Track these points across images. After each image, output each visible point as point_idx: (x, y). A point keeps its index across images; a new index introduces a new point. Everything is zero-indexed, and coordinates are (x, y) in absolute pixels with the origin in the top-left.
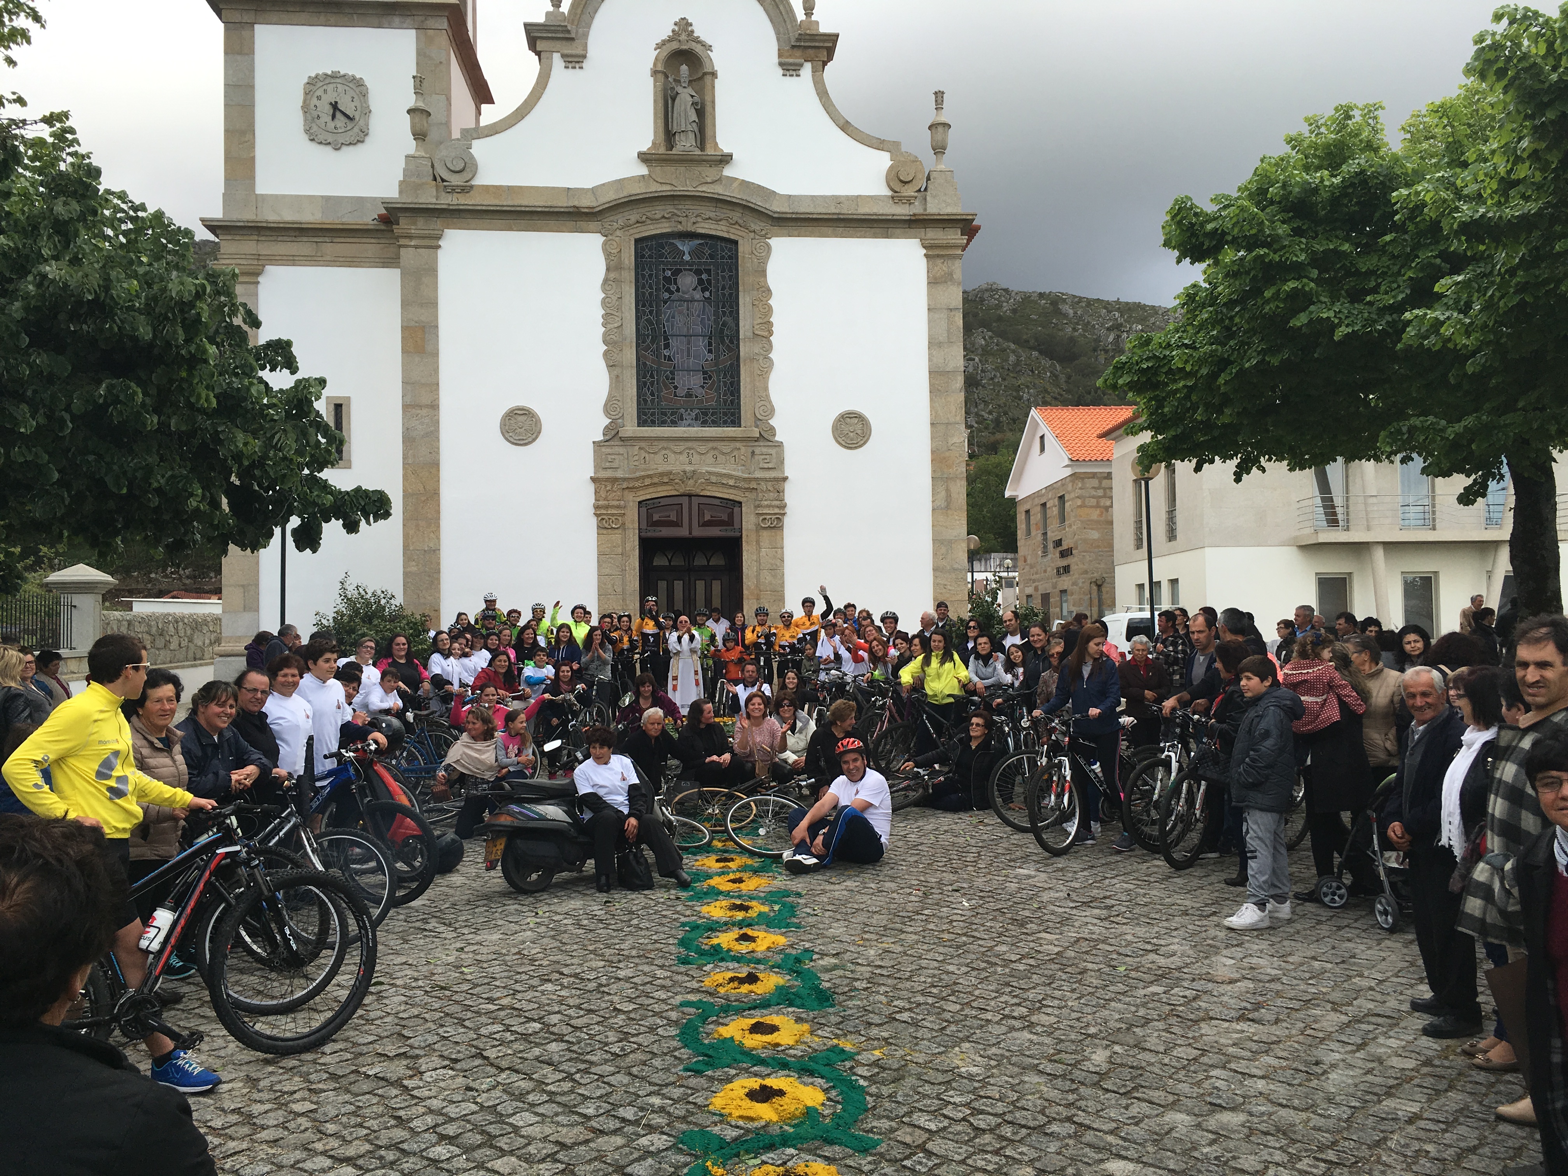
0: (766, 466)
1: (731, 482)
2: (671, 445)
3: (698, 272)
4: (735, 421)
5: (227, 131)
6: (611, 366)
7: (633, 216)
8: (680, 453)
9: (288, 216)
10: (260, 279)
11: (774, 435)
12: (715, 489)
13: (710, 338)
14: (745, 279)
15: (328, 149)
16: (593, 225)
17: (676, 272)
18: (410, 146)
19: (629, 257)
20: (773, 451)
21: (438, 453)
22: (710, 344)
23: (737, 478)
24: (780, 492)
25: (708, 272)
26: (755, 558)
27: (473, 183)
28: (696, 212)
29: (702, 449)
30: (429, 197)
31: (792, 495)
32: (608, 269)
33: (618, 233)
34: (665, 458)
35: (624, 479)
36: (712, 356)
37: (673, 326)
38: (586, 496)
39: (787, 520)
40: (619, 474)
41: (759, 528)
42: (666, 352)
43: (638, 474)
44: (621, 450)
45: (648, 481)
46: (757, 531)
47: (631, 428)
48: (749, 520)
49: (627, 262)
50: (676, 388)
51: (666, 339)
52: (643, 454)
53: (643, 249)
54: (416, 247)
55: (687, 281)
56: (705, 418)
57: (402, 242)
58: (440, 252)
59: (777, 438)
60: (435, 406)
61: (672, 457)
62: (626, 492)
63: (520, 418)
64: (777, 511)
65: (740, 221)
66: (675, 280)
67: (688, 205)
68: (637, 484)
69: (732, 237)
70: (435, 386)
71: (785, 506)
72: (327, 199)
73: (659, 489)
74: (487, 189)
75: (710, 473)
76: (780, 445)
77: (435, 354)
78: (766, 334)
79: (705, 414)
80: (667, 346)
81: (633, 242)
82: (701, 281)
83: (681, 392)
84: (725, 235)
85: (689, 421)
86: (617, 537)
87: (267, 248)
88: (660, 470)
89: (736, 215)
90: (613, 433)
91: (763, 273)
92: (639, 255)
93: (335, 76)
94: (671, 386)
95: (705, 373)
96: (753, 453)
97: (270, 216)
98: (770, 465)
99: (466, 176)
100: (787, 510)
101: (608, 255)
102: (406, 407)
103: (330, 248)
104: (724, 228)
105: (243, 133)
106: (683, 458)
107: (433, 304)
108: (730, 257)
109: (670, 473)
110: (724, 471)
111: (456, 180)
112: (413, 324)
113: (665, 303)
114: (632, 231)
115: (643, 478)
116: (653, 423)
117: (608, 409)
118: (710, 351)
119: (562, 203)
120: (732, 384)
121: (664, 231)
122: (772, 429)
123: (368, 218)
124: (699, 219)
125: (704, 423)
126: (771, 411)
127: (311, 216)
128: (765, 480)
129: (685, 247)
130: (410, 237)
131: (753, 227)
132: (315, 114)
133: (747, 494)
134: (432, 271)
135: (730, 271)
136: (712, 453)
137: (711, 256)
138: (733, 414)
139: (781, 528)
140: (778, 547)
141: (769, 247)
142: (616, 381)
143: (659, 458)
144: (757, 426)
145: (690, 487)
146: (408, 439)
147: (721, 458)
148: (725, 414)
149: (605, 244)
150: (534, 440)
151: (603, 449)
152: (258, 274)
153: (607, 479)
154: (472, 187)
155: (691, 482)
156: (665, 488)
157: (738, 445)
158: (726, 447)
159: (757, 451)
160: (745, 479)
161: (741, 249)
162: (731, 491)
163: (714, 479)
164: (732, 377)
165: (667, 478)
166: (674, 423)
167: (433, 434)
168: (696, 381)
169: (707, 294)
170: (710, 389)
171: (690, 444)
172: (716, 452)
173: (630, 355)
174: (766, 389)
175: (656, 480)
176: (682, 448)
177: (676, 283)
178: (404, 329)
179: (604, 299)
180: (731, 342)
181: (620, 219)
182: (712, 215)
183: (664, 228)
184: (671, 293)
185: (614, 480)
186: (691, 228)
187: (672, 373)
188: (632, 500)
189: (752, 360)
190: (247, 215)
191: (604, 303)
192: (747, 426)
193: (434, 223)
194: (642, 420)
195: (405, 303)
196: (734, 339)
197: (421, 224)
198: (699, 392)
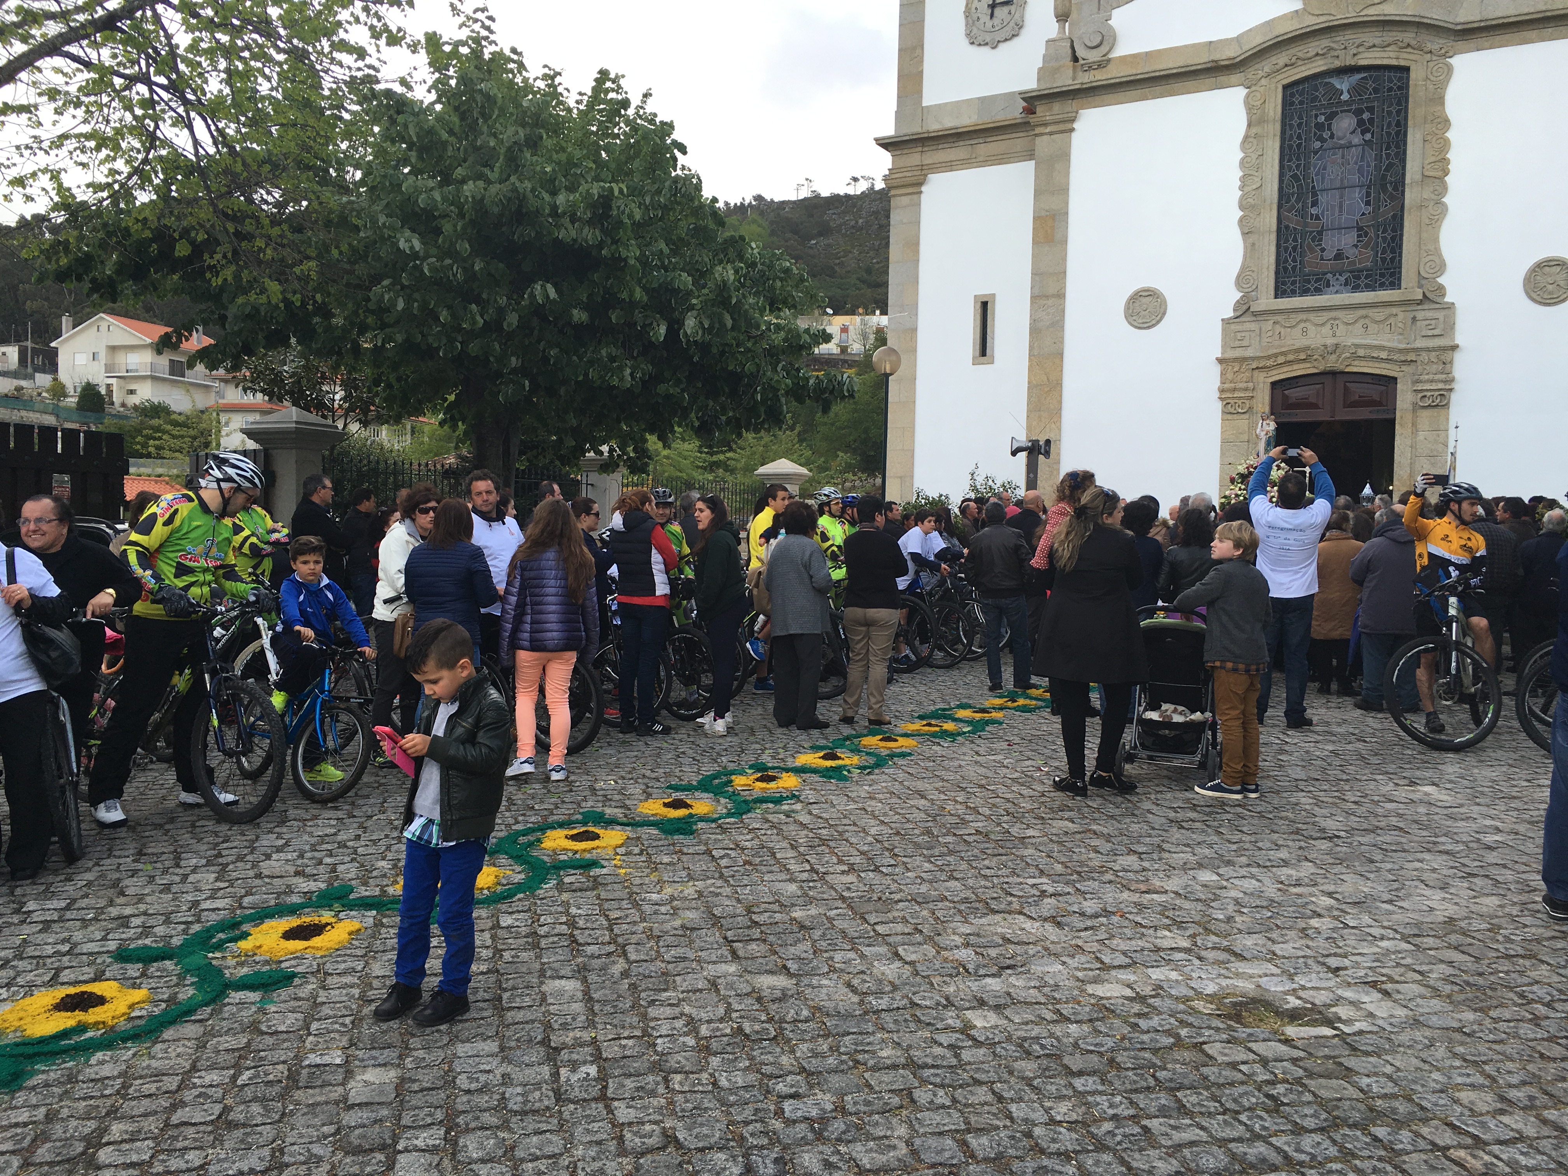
0: (1430, 333)
1: (1384, 355)
2: (1312, 316)
3: (1358, 113)
4: (1395, 284)
5: (900, 50)
6: (1245, 234)
7: (1282, 58)
8: (1323, 325)
9: (949, 123)
10: (923, 189)
11: (1444, 295)
12: (1363, 363)
13: (1369, 187)
14: (1416, 111)
15: (986, 50)
16: (1235, 78)
17: (1331, 117)
18: (1053, 29)
19: (1274, 107)
20: (1440, 315)
21: (1062, 342)
22: (1368, 194)
23: (1391, 350)
24: (1447, 365)
25: (1371, 109)
26: (1409, 443)
27: (1111, 56)
28: (1358, 42)
29: (1350, 316)
30: (1066, 80)
31: (1461, 365)
32: (1249, 125)
33: (1264, 82)
34: (1305, 332)
35: (1253, 359)
36: (1370, 209)
37: (1323, 178)
38: (1213, 377)
39: (1454, 397)
40: (1249, 353)
41: (1416, 408)
42: (1314, 211)
43: (1270, 352)
44: (1253, 326)
45: (1281, 359)
46: (1414, 411)
47: (1266, 300)
48: (1404, 399)
49: (1272, 113)
50: (1323, 250)
51: (1315, 194)
52: (1278, 329)
53: (1292, 95)
54: (1051, 134)
55: (1345, 124)
56: (1360, 283)
57: (1038, 130)
58: (1074, 134)
59: (1448, 299)
60: (1061, 296)
61: (1312, 329)
62: (1256, 373)
63: (1144, 300)
64: (1441, 386)
65: (1413, 43)
66: (1330, 125)
67: (1349, 36)
68: (1270, 363)
69: (1402, 63)
70: (1062, 274)
71: (1452, 380)
72: (982, 100)
73: (1295, 367)
74: (1123, 59)
75: (1357, 346)
76: (1451, 307)
77: (1064, 241)
78: (1440, 174)
79: (1358, 278)
80: (1315, 204)
81: (1280, 89)
82: (1361, 123)
83: (1330, 254)
84: (1394, 62)
85: (1337, 287)
86: (1242, 423)
87: (932, 157)
88: (1298, 345)
89: (1409, 37)
90: (1245, 307)
91: (1440, 100)
92: (1287, 103)
94: (1318, 249)
95: (1360, 229)
96: (1414, 319)
97: (934, 126)
98: (1436, 332)
99: (1103, 49)
100: (1454, 385)
101: (1250, 109)
102: (1034, 298)
103: (984, 149)
104: (1392, 55)
105: (914, 48)
106: (1326, 330)
107: (1064, 190)
108: (1400, 88)
109: (1307, 348)
110: (1375, 343)
111: (1093, 56)
112: (1043, 214)
113: (1316, 153)
114: (1279, 77)
115: (1276, 356)
116: (1293, 293)
117: (1241, 281)
118: (1368, 203)
119: (1202, 59)
120: (1393, 239)
121: (1318, 70)
122: (1441, 289)
123: (1015, 112)
124: (1361, 49)
125: (1356, 288)
126: (1441, 267)
127: (968, 120)
128: (1428, 350)
129: (1343, 85)
130: (1045, 125)
131: (1429, 46)
132: (975, 17)
133: (1404, 368)
134: (1064, 156)
135: (1399, 103)
136: (1362, 322)
137: (1376, 90)
138: (1392, 275)
139: (1446, 406)
140: (1440, 430)
141: (1450, 69)
142: (1251, 250)
143: (1297, 331)
144: (1420, 286)
145: (1332, 363)
146: (1035, 330)
147: (1373, 327)
148: (1382, 275)
149: (1247, 96)
150: (1158, 322)
151: (1233, 327)
152: (921, 184)
153: (1235, 360)
154: (1109, 60)
155: (1333, 357)
156: (1302, 366)
157: (1394, 310)
158: (1378, 314)
159: (1420, 315)
160: (1401, 351)
161: (1413, 75)
162: (1383, 365)
163: (1361, 353)
164: (1394, 230)
165: (1305, 354)
166: (1318, 291)
167: (1058, 324)
168: (1347, 241)
169: (1368, 136)
170: (1366, 247)
171: (1333, 314)
172: (1367, 321)
173: (1270, 219)
174: (1436, 240)
175: (1291, 357)
176: (1325, 319)
177: (1329, 129)
178: (1035, 219)
179: (1243, 159)
180: (1395, 189)
181: (1267, 66)
182: (1377, 41)
183: (1318, 66)
184: (1323, 140)
185: (1243, 360)
186: (1350, 62)
187: (1320, 233)
188: (1264, 381)
189: (1421, 207)
190: (914, 128)
191: (1243, 163)
192: (1410, 287)
193: (1069, 105)
194: (1280, 292)
195: (1038, 193)
196: (1400, 185)
197: (1058, 108)
198: (1351, 253)
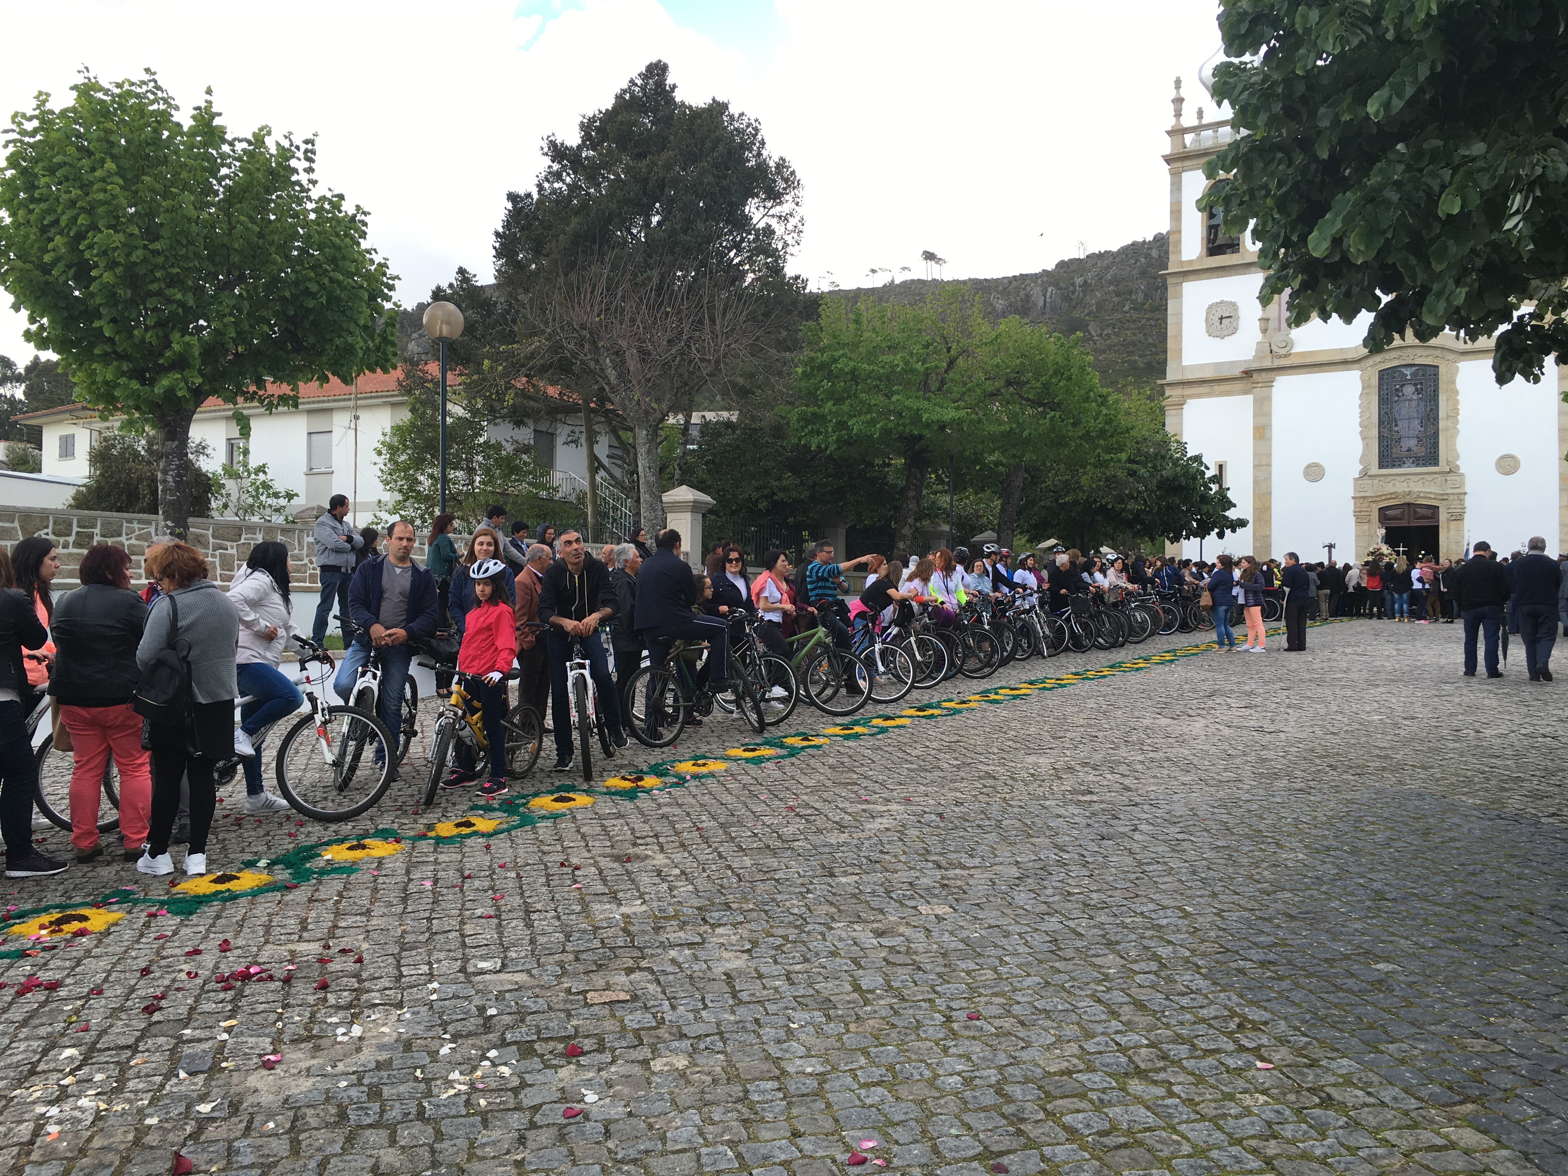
0: (1454, 486)
1: (1432, 496)
2: (1398, 478)
3: (1415, 385)
4: (1436, 463)
6: (1364, 439)
7: (1377, 360)
8: (1403, 482)
9: (1198, 375)
10: (1185, 406)
11: (1459, 470)
12: (1423, 500)
13: (1422, 419)
14: (1442, 386)
15: (1218, 339)
16: (1355, 367)
17: (1402, 386)
18: (1259, 336)
19: (1375, 381)
20: (1458, 478)
21: (1271, 488)
22: (1422, 422)
23: (1436, 494)
24: (1462, 500)
25: (1421, 384)
26: (1446, 536)
27: (1291, 352)
28: (1413, 354)
29: (1416, 478)
30: (1267, 363)
31: (1468, 501)
32: (1363, 388)
33: (1369, 369)
34: (1394, 485)
35: (1369, 497)
36: (1423, 429)
37: (1400, 414)
38: (1350, 505)
39: (1466, 515)
40: (1367, 494)
41: (1448, 520)
42: (1396, 429)
43: (1378, 494)
44: (1369, 482)
45: (1383, 498)
46: (1448, 522)
47: (1375, 470)
48: (1443, 516)
49: (1373, 383)
50: (1401, 447)
51: (1396, 421)
52: (1381, 483)
53: (1383, 376)
54: (1262, 387)
55: (1409, 390)
56: (1419, 461)
57: (1255, 384)
58: (1273, 389)
59: (1461, 471)
60: (1269, 465)
61: (1398, 484)
62: (1371, 504)
63: (1314, 468)
64: (1459, 510)
65: (1439, 357)
66: (1402, 390)
67: (1409, 351)
68: (1378, 499)
69: (1436, 364)
70: (1269, 455)
71: (1465, 508)
72: (1219, 364)
73: (1390, 501)
74: (1298, 354)
75: (1419, 492)
76: (1462, 475)
77: (1270, 439)
78: (1455, 415)
80: (1396, 426)
81: (1377, 373)
82: (1417, 389)
83: (1405, 449)
84: (1431, 363)
85: (1409, 465)
86: (1366, 527)
87: (1187, 391)
88: (1391, 491)
89: (1437, 354)
90: (1364, 473)
91: (1454, 382)
92: (1380, 379)
93: (1222, 302)
94: (1399, 446)
95: (1418, 438)
96: (1446, 480)
97: (1190, 376)
98: (1456, 486)
99: (1287, 349)
100: (1466, 510)
101: (1363, 381)
102: (1255, 466)
103: (1217, 388)
104: (1431, 360)
105: (1177, 336)
106: (1405, 484)
107: (1269, 415)
108: (1434, 375)
109: (1396, 492)
110: (1428, 490)
111: (1283, 352)
112: (1259, 425)
113: (1395, 402)
114: (1376, 368)
115: (1380, 496)
116: (1387, 467)
117: (1362, 461)
118: (1422, 426)
119: (1338, 358)
120: (1434, 443)
122: (1458, 467)
123: (1237, 372)
124: (1415, 358)
125: (1418, 465)
126: (1458, 457)
127: (1208, 374)
128: (1453, 494)
129: (1408, 372)
130: (1260, 382)
131: (1448, 358)
132: (1211, 322)
133: (1442, 502)
134: (1269, 398)
135: (1434, 382)
136: (1421, 481)
137: (1423, 375)
138: (1435, 460)
139: (1463, 519)
140: (1461, 530)
141: (1457, 369)
142: (1366, 446)
143: (1391, 485)
144: (1448, 465)
145: (1408, 500)
146: (1256, 482)
147: (1427, 483)
148: (1430, 460)
149: (1361, 375)
150: (1321, 479)
151: (1359, 482)
152: (1183, 404)
153: (1361, 497)
154: (1290, 354)
155: (1409, 497)
156: (1393, 500)
157: (1437, 476)
158: (1430, 477)
159: (1449, 478)
160: (1440, 494)
161: (1441, 370)
162: (1432, 501)
163: (1422, 495)
164: (1435, 439)
165: (1396, 495)
166: (1400, 466)
167: (1268, 479)
168: (1413, 443)
169: (1420, 396)
170: (1422, 446)
171: (1408, 477)
172: (1424, 480)
173: (1375, 432)
174: (1455, 445)
175: (1388, 497)
176: (1404, 479)
177: (1402, 392)
178: (1255, 428)
179: (1360, 404)
180: (1434, 421)
181: (1370, 362)
182: (1423, 355)
183: (1395, 364)
184: (1399, 397)
185: (1364, 497)
186: (1410, 363)
187: (1399, 439)
188: (1375, 508)
189: (1447, 429)
190: (1178, 376)
191: (1360, 406)
192: (1443, 466)
193: (1270, 375)
194: (1381, 466)
195: (1255, 416)
196: (1436, 419)
197: (1264, 376)
198: (1415, 449)
